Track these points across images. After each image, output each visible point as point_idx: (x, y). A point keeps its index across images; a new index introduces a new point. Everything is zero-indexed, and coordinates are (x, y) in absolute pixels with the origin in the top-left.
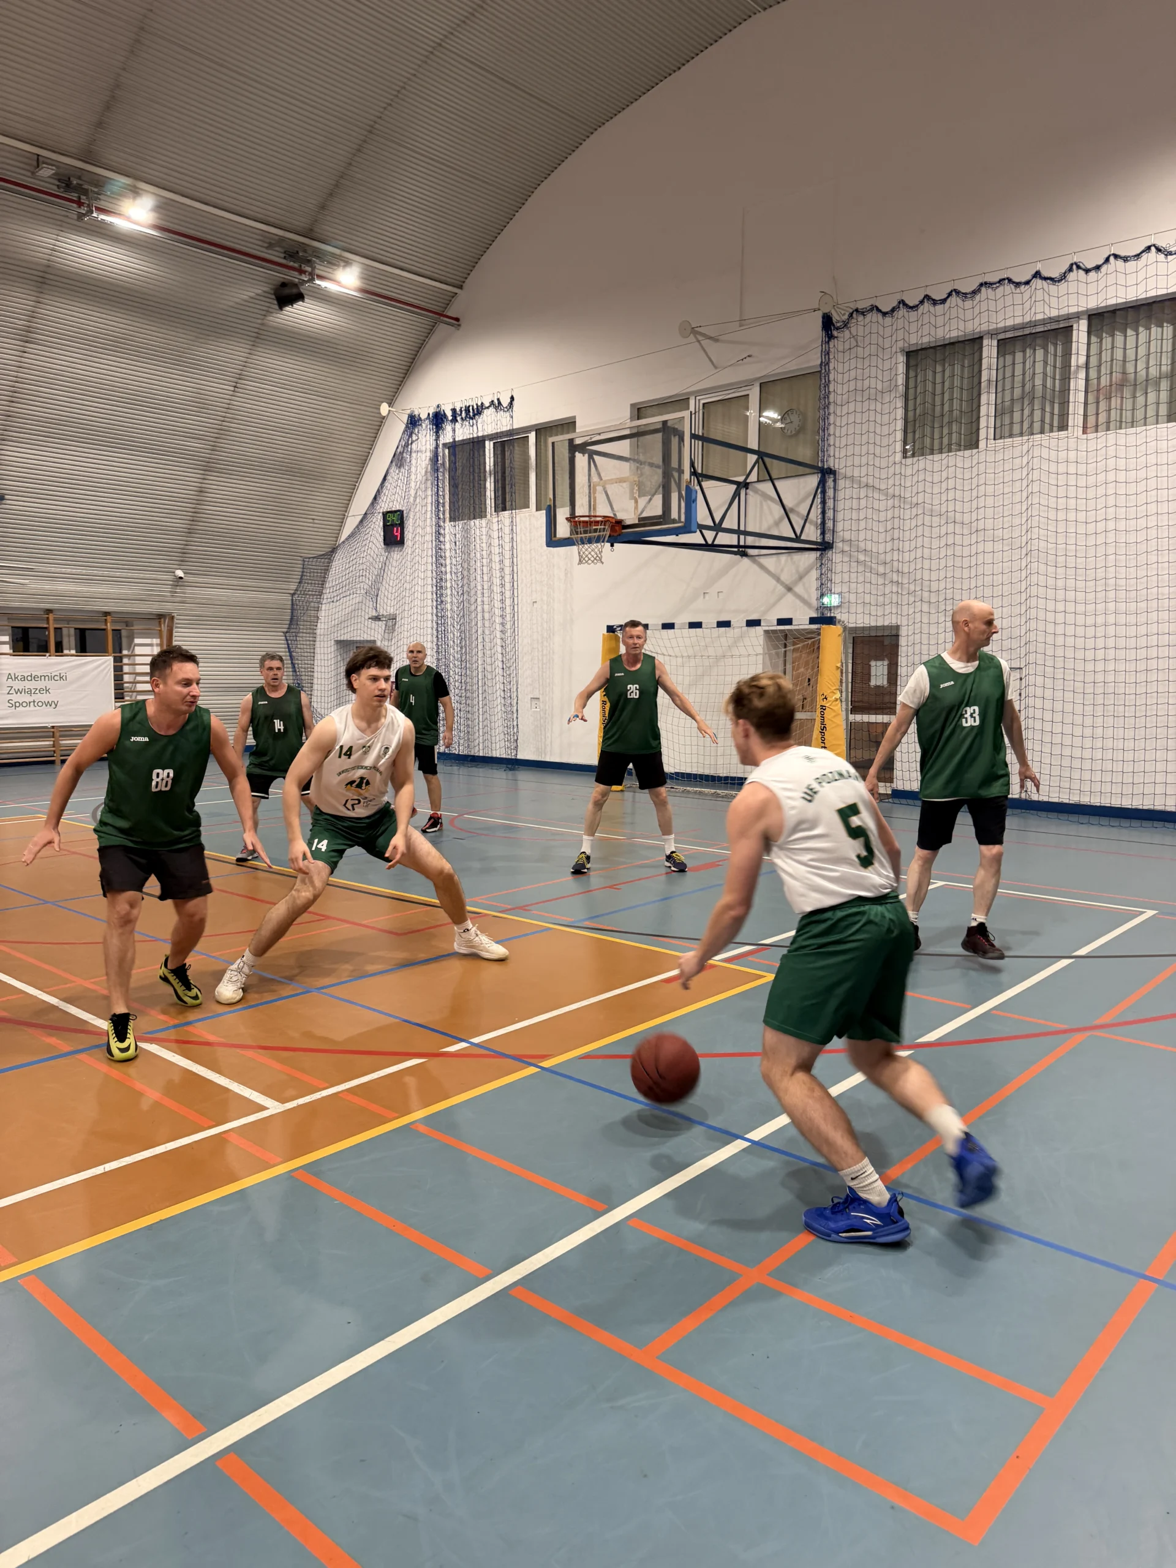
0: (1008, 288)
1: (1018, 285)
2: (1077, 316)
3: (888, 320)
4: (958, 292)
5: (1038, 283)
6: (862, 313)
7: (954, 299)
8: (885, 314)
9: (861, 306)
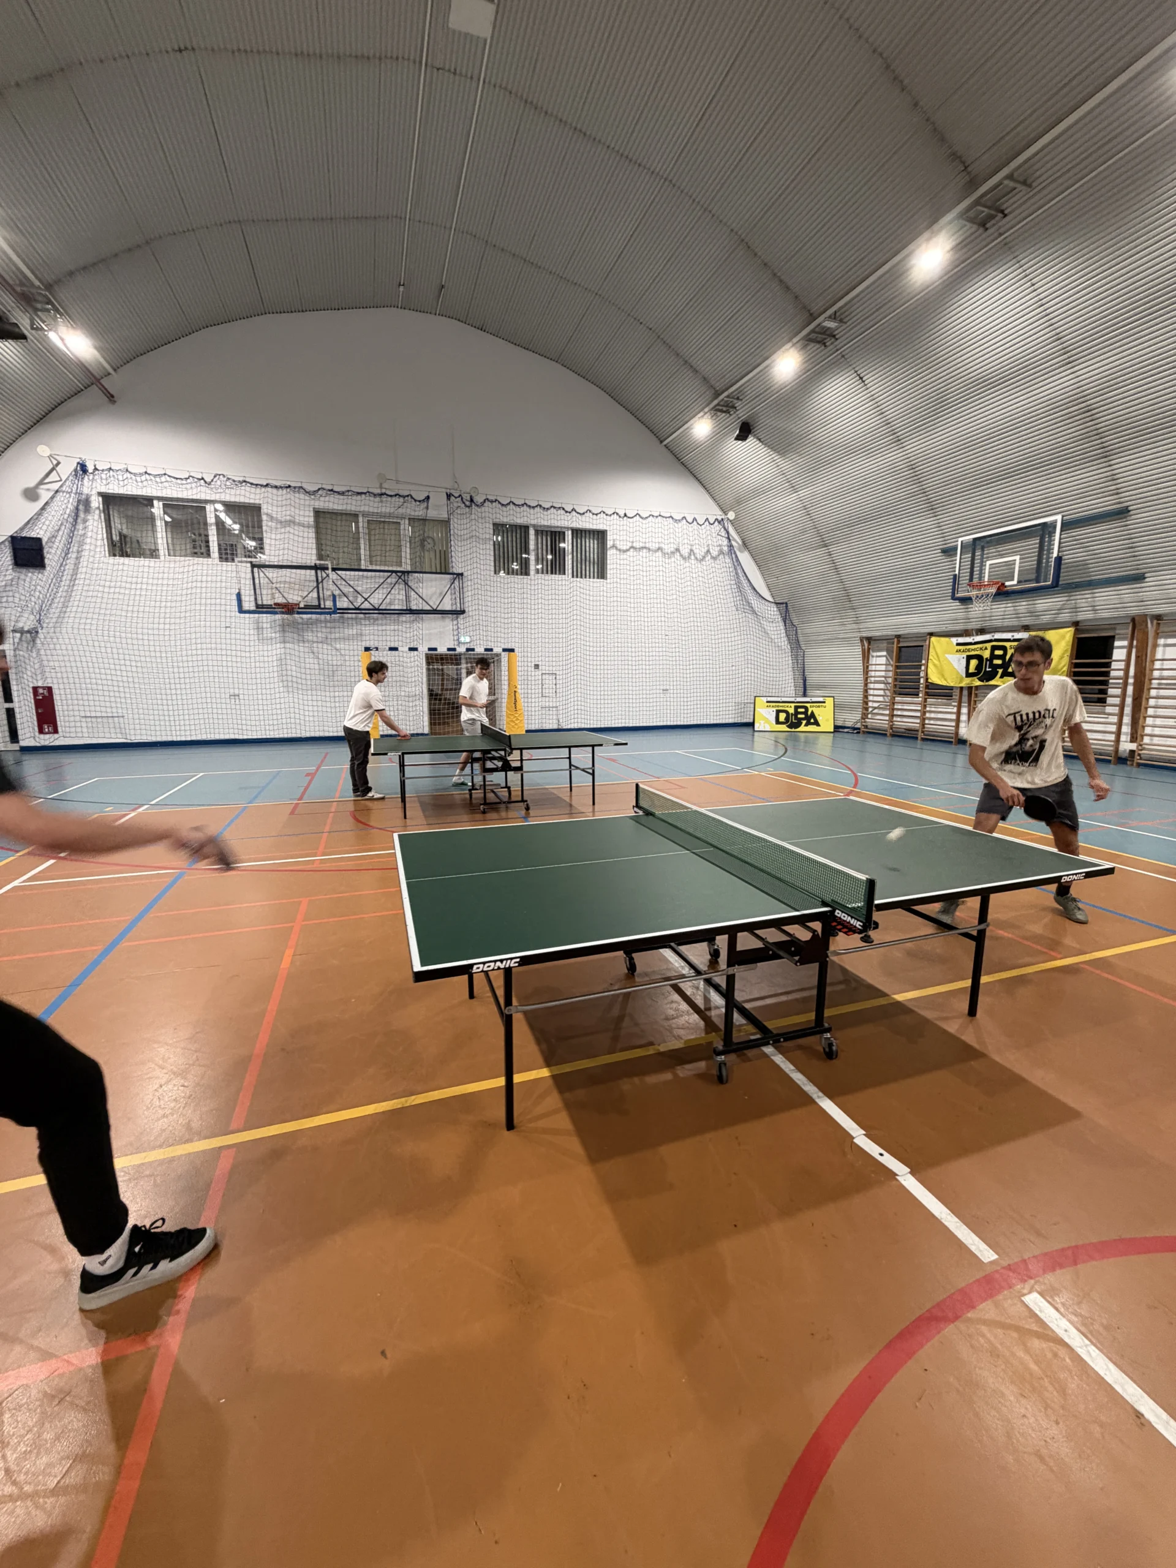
0: (562, 512)
1: (566, 512)
2: (568, 528)
3: (504, 509)
4: (541, 506)
5: (574, 513)
6: (492, 502)
7: (538, 509)
8: (503, 505)
9: (490, 498)
